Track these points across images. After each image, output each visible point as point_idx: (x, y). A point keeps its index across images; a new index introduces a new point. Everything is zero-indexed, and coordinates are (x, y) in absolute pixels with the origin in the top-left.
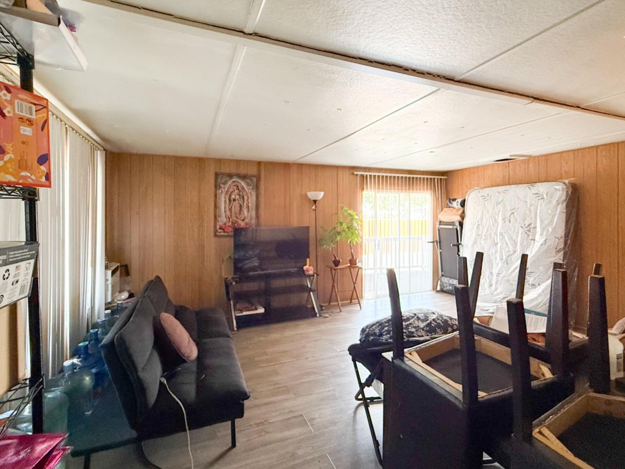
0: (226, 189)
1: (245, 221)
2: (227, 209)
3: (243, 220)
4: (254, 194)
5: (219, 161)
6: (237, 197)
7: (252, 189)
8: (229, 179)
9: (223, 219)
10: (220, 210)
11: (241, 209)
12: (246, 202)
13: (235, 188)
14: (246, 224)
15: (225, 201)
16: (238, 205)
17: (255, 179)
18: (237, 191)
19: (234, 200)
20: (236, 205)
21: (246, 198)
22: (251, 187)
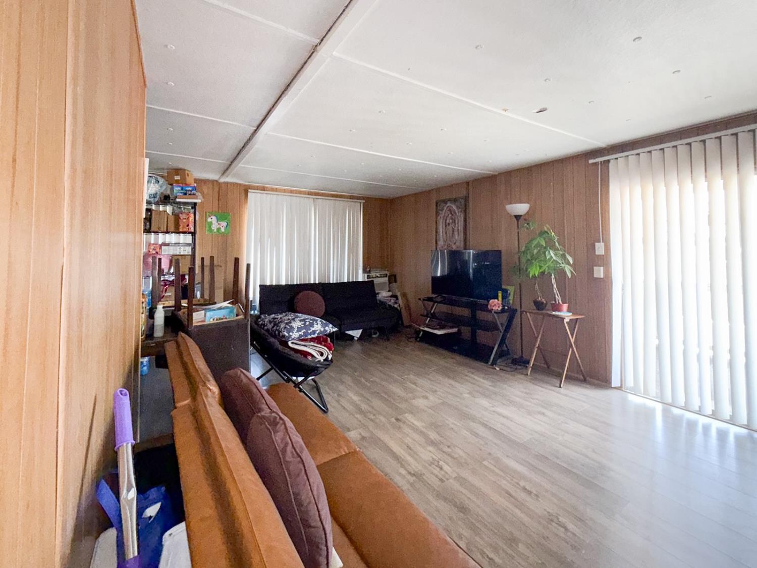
0: (443, 215)
1: (456, 244)
2: (444, 233)
3: (455, 244)
4: (462, 216)
5: (438, 190)
6: (451, 221)
7: (461, 211)
8: (445, 205)
9: (441, 243)
10: (439, 235)
11: (453, 234)
12: (457, 225)
13: (449, 213)
14: (457, 247)
15: (442, 226)
16: (451, 229)
17: (463, 201)
18: (450, 215)
19: (449, 224)
20: (450, 228)
21: (456, 222)
22: (460, 210)
